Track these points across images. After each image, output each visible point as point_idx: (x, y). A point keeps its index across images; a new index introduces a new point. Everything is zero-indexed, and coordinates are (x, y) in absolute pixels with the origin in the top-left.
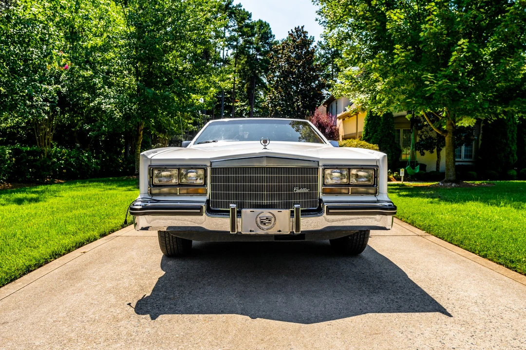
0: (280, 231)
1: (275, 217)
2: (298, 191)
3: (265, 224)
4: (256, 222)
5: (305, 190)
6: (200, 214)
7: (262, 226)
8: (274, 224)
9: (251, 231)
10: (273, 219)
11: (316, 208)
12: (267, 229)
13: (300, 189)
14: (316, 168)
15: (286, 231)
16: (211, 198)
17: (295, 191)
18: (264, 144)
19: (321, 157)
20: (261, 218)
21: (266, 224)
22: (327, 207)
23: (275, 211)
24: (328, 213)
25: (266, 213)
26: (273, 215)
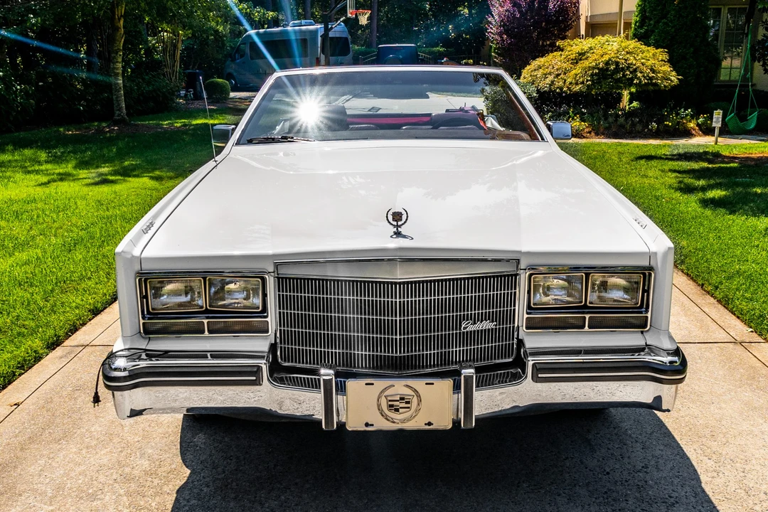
0: (430, 424)
1: (419, 396)
2: (471, 328)
3: (397, 410)
4: (379, 406)
5: (487, 325)
6: (257, 382)
7: (392, 415)
8: (418, 411)
9: (367, 425)
10: (415, 400)
11: (511, 360)
12: (403, 421)
13: (475, 323)
14: (512, 275)
15: (443, 422)
16: (278, 340)
17: (465, 328)
18: (395, 223)
19: (525, 249)
20: (389, 398)
21: (401, 410)
22: (534, 365)
23: (419, 384)
24: (536, 379)
25: (399, 387)
26: (415, 391)
